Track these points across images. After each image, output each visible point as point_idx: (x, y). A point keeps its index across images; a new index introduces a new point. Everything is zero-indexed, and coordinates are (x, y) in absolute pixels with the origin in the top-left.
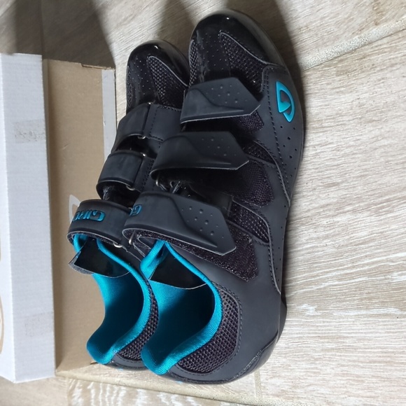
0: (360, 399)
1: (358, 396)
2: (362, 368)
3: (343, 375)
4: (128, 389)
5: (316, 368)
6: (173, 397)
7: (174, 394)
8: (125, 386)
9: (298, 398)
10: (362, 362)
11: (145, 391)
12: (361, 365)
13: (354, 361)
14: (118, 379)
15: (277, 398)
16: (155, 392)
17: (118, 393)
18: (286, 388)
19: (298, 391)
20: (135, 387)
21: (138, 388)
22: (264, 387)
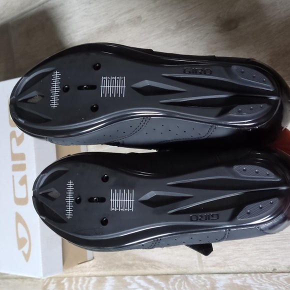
0: (268, 260)
1: (266, 259)
2: (269, 244)
3: (257, 250)
4: (98, 278)
5: (240, 248)
6: (136, 278)
7: (137, 275)
8: (95, 276)
9: (228, 266)
10: (268, 242)
11: (113, 277)
12: (268, 243)
13: (264, 242)
14: (89, 273)
15: (214, 268)
16: (121, 277)
17: (89, 282)
18: (220, 261)
19: (228, 262)
20: (104, 276)
21: (106, 276)
22: (205, 263)
